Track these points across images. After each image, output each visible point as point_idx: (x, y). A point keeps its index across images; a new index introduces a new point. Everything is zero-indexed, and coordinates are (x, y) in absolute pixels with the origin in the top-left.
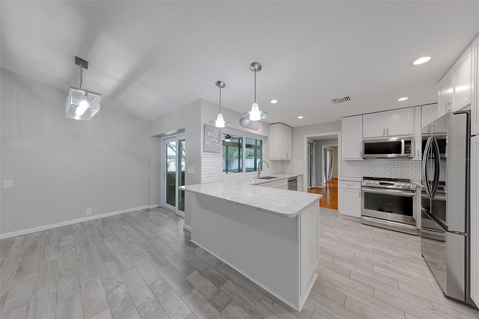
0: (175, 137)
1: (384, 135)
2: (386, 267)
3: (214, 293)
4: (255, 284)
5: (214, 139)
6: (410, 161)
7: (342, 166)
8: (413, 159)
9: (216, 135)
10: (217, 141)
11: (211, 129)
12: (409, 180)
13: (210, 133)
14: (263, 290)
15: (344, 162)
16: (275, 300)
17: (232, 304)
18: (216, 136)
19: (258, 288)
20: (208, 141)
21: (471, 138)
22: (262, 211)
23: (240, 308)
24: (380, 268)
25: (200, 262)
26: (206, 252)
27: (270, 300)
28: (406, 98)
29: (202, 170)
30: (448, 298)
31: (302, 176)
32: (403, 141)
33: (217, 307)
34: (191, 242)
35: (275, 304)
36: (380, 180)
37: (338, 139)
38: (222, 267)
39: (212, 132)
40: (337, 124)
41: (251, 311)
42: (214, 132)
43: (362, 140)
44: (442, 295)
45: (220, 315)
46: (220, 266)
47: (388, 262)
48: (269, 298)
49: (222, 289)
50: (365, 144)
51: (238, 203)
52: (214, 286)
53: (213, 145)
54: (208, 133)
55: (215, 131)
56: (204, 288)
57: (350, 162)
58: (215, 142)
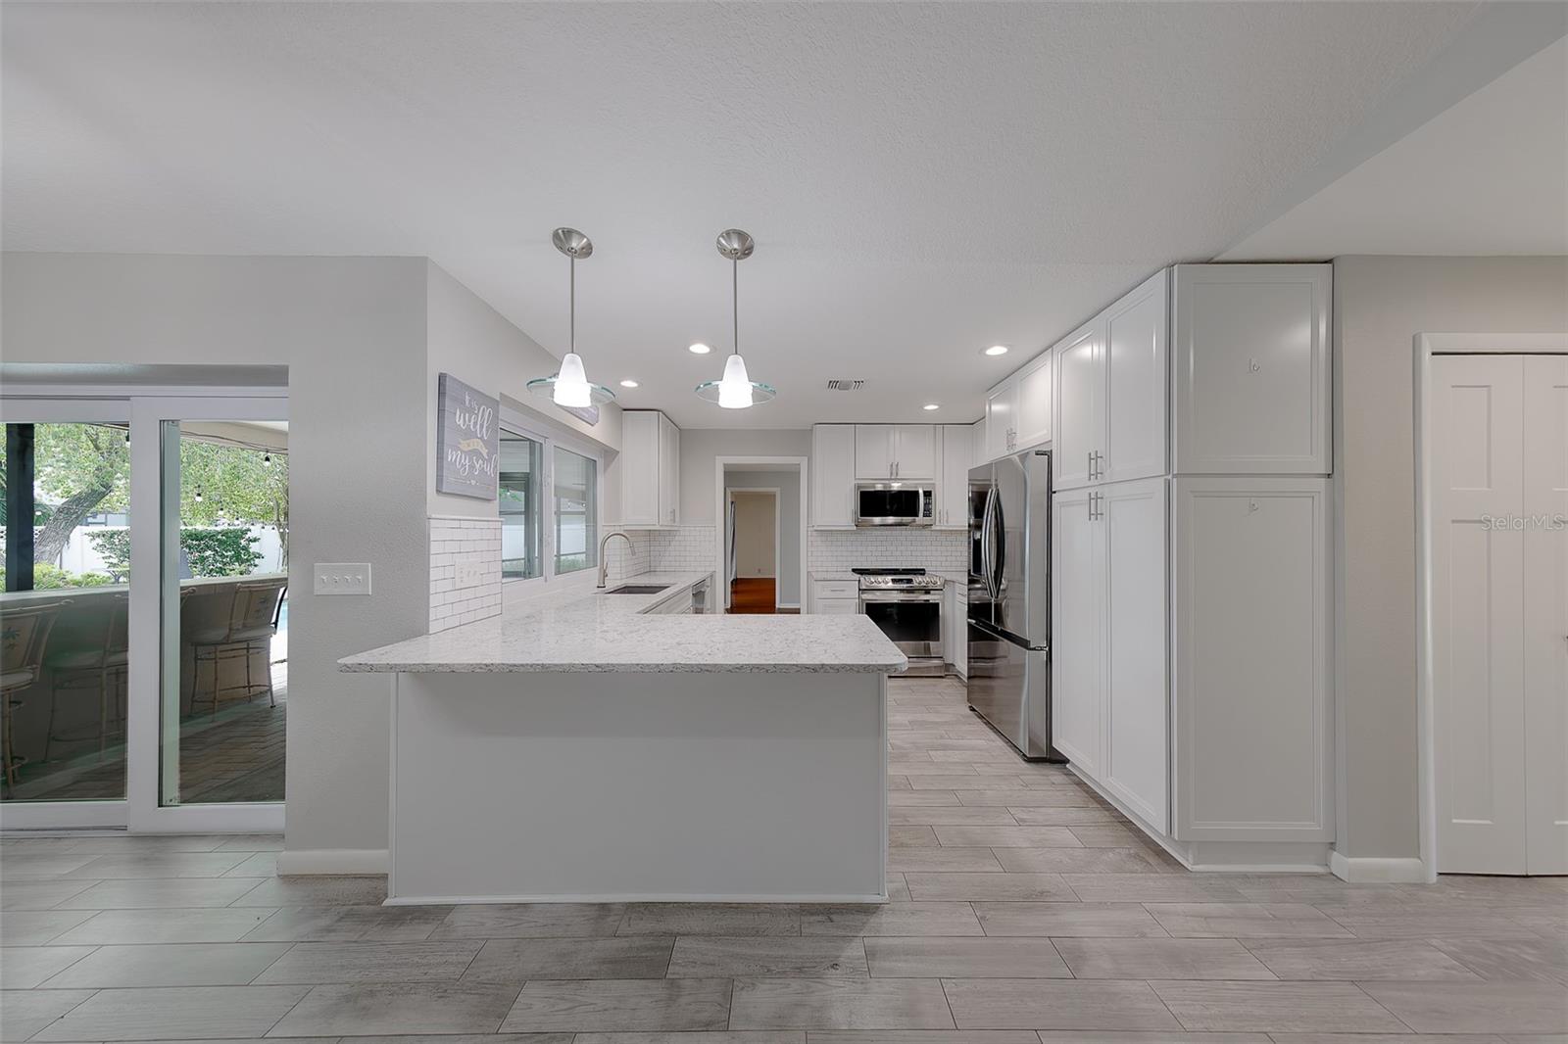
0: (127, 398)
1: (891, 474)
2: (945, 748)
3: (661, 1000)
4: (755, 906)
5: (478, 445)
6: (926, 532)
7: (810, 543)
8: (933, 528)
9: (482, 426)
10: (485, 452)
11: (467, 403)
12: (924, 570)
13: (464, 418)
14: (785, 907)
15: (815, 533)
16: (828, 911)
17: (742, 989)
18: (484, 429)
19: (772, 909)
20: (456, 448)
21: (1054, 495)
22: (831, 671)
23: (768, 981)
24: (938, 752)
25: (516, 951)
26: (509, 909)
27: (819, 918)
28: (936, 407)
29: (434, 574)
30: (1030, 760)
31: (712, 576)
32: (921, 492)
33: (707, 1027)
34: (388, 907)
35: (834, 917)
36: (895, 574)
37: (799, 473)
38: (621, 921)
39: (471, 411)
40: (801, 438)
41: (800, 969)
42: (477, 415)
43: (853, 482)
44: (1019, 760)
45: (733, 1038)
46: (610, 919)
47: (942, 737)
48: (812, 914)
49: (678, 974)
50: (862, 493)
51: (741, 667)
52: (642, 981)
53: (472, 467)
54: (455, 414)
55: (479, 409)
56: (615, 1008)
57: (826, 533)
58: (477, 453)
